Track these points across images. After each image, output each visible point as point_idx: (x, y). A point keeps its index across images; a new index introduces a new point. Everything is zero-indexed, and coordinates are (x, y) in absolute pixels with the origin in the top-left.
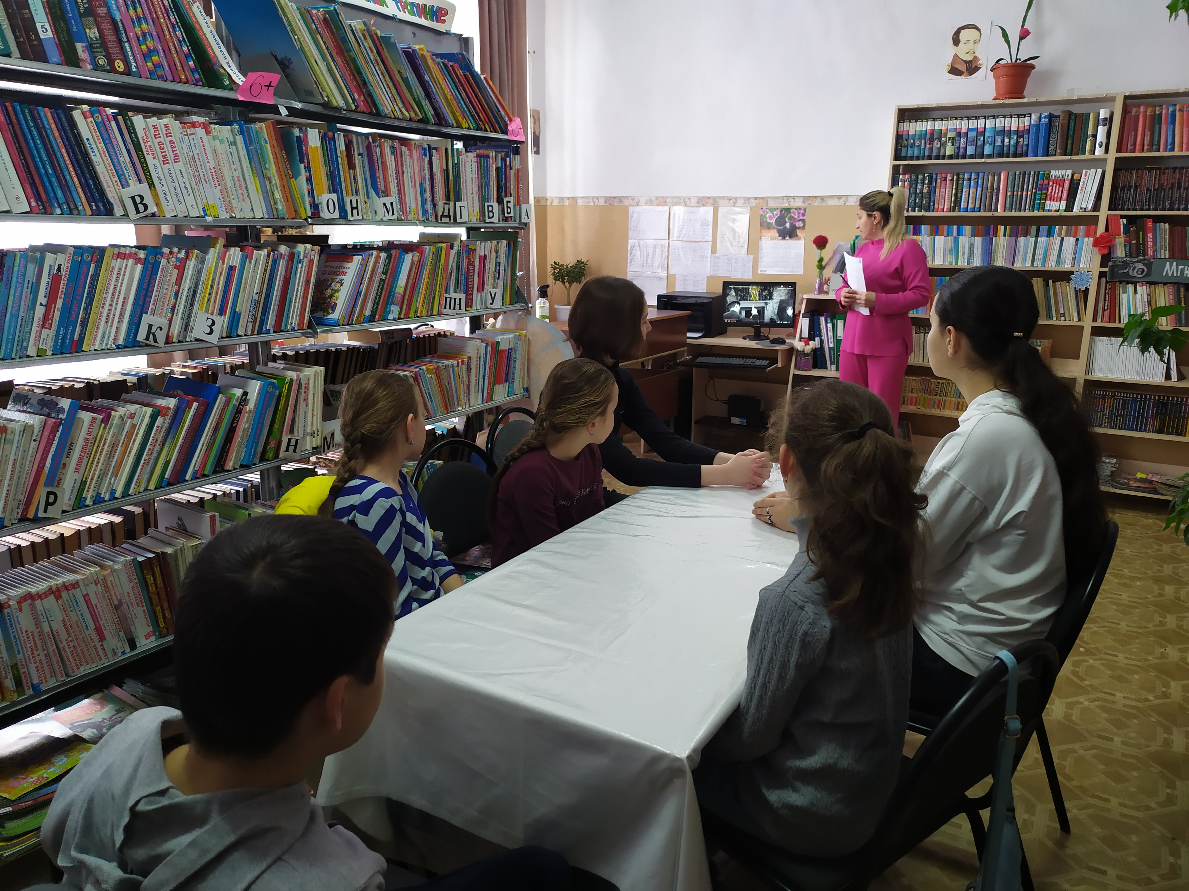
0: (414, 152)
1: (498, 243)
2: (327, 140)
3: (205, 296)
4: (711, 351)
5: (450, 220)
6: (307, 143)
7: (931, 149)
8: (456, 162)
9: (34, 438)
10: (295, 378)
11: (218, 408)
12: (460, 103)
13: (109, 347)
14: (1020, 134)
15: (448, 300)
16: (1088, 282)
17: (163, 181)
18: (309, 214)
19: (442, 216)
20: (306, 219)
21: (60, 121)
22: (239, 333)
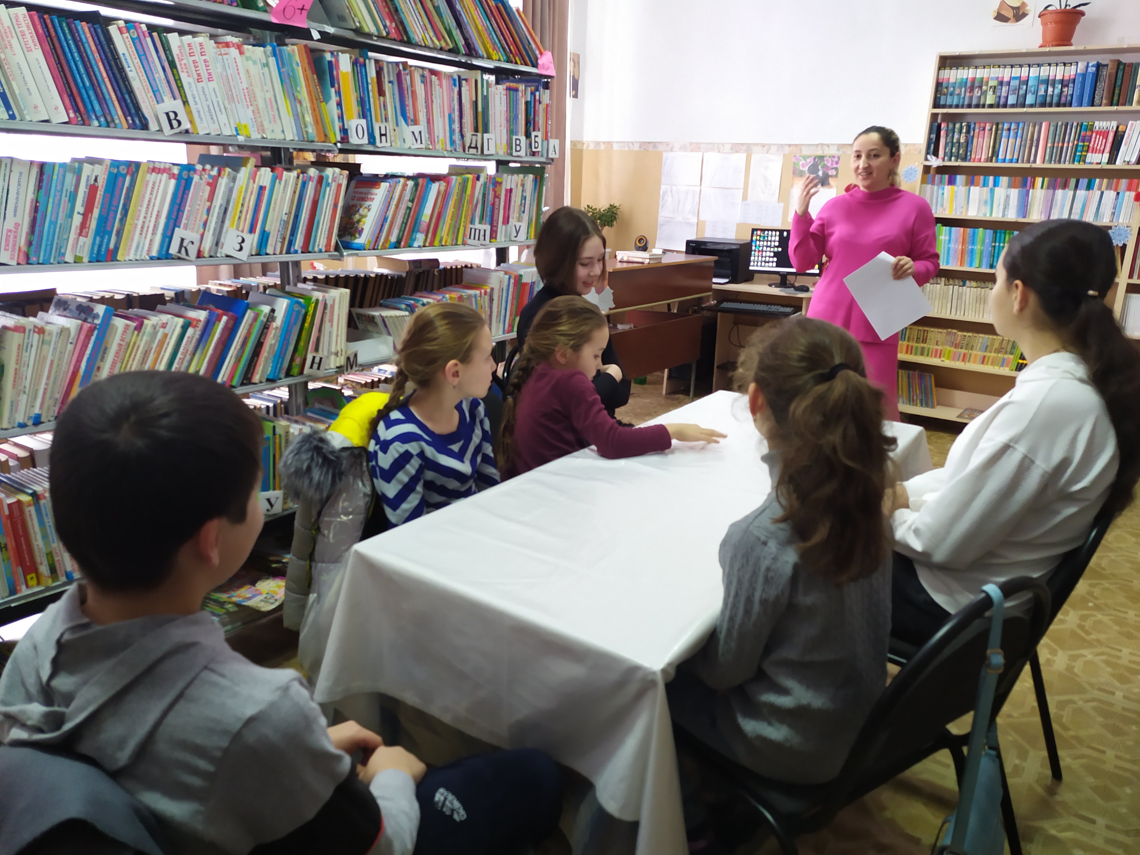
0: (444, 82)
1: (524, 177)
2: (358, 66)
3: (236, 214)
4: (737, 296)
5: (477, 152)
6: (338, 68)
7: (971, 98)
8: (485, 94)
9: (70, 340)
10: (321, 299)
11: (246, 323)
12: (491, 34)
13: (143, 258)
14: (1065, 83)
15: (473, 231)
16: (1127, 237)
17: (197, 99)
18: (339, 139)
19: (470, 147)
20: (335, 144)
21: (97, 35)
22: (268, 251)
